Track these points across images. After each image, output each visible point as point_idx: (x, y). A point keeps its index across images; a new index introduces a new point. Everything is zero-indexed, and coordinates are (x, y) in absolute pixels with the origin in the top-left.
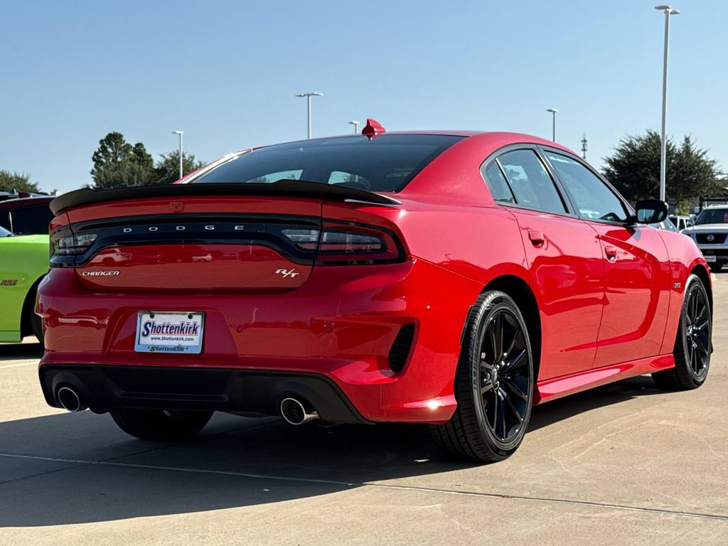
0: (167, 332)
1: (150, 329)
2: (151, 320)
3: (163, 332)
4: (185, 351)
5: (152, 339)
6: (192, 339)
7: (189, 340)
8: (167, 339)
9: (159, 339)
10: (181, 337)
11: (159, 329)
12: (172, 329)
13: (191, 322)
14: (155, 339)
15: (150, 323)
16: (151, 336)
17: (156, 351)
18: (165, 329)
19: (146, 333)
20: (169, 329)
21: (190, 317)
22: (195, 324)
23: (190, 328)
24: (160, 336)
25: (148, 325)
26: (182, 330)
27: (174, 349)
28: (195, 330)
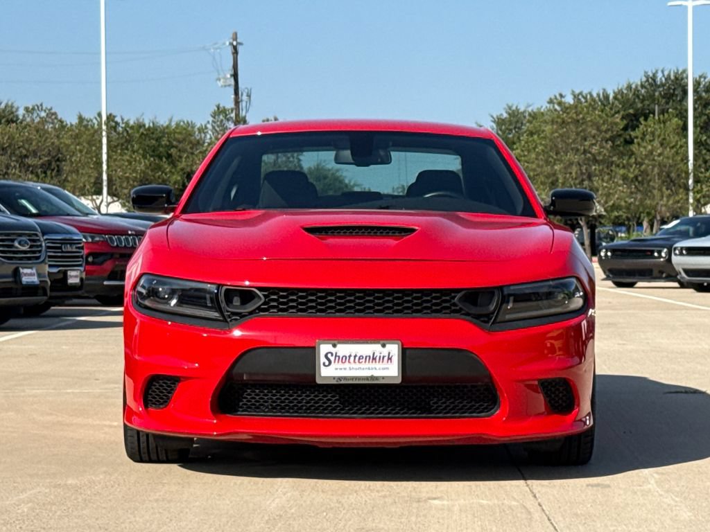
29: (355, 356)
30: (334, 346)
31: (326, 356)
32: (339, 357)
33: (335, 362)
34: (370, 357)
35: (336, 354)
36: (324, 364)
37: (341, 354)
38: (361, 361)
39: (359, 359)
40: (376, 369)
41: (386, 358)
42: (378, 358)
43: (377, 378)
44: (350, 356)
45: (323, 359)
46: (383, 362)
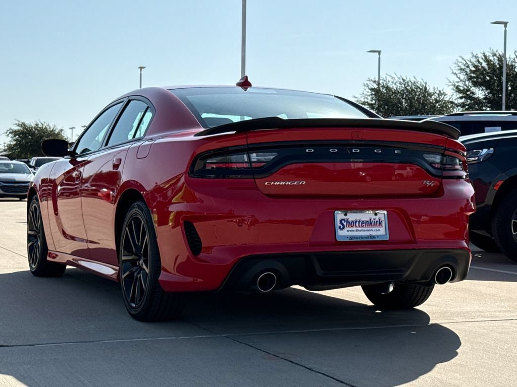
0: (359, 226)
1: (345, 224)
2: (345, 217)
3: (356, 226)
4: (377, 239)
5: (348, 231)
6: (379, 230)
7: (377, 230)
8: (360, 231)
9: (353, 231)
10: (371, 229)
11: (353, 224)
12: (363, 223)
13: (377, 218)
14: (351, 231)
15: (344, 220)
16: (346, 229)
17: (353, 240)
18: (357, 223)
19: (342, 227)
20: (360, 223)
21: (376, 214)
22: (380, 220)
23: (377, 222)
24: (354, 229)
25: (343, 221)
26: (371, 224)
27: (368, 238)
28: (380, 223)
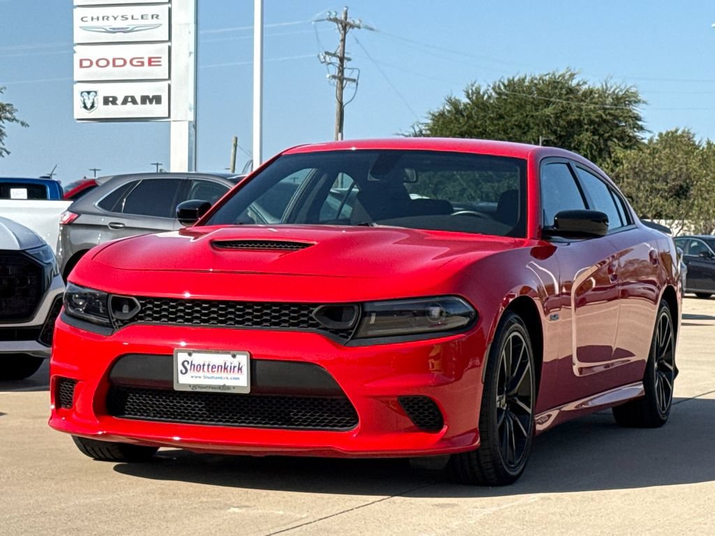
29: (209, 365)
30: (190, 354)
31: (183, 364)
32: (194, 365)
33: (191, 370)
34: (222, 366)
35: (192, 362)
36: (181, 372)
37: (196, 363)
38: (214, 370)
39: (212, 368)
40: (227, 378)
41: (236, 369)
42: (229, 368)
43: (229, 388)
44: (204, 365)
45: (180, 367)
46: (233, 372)
